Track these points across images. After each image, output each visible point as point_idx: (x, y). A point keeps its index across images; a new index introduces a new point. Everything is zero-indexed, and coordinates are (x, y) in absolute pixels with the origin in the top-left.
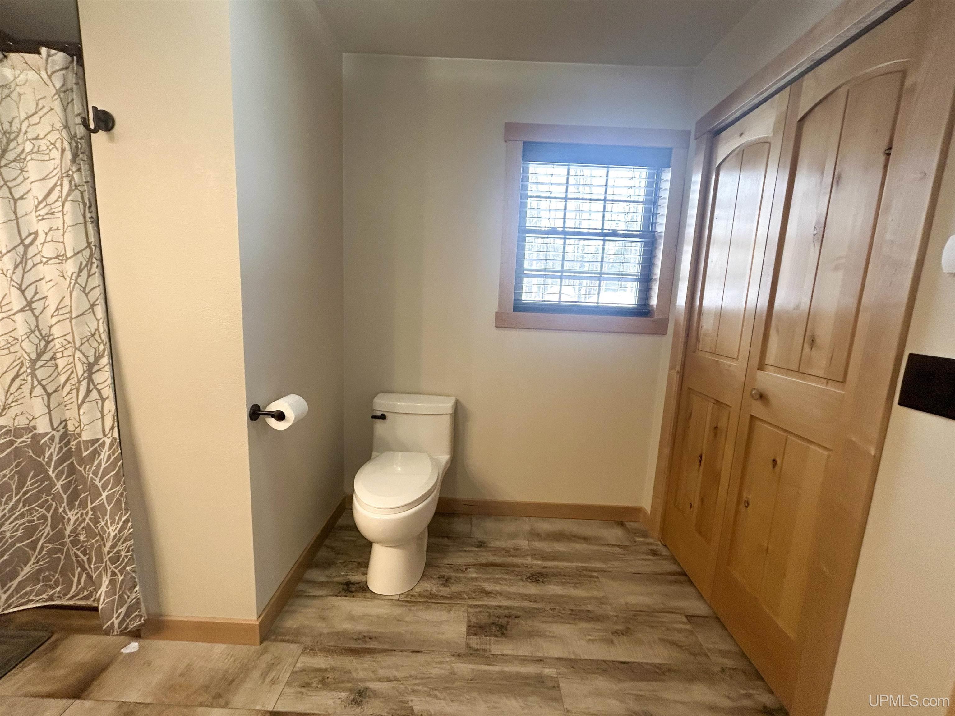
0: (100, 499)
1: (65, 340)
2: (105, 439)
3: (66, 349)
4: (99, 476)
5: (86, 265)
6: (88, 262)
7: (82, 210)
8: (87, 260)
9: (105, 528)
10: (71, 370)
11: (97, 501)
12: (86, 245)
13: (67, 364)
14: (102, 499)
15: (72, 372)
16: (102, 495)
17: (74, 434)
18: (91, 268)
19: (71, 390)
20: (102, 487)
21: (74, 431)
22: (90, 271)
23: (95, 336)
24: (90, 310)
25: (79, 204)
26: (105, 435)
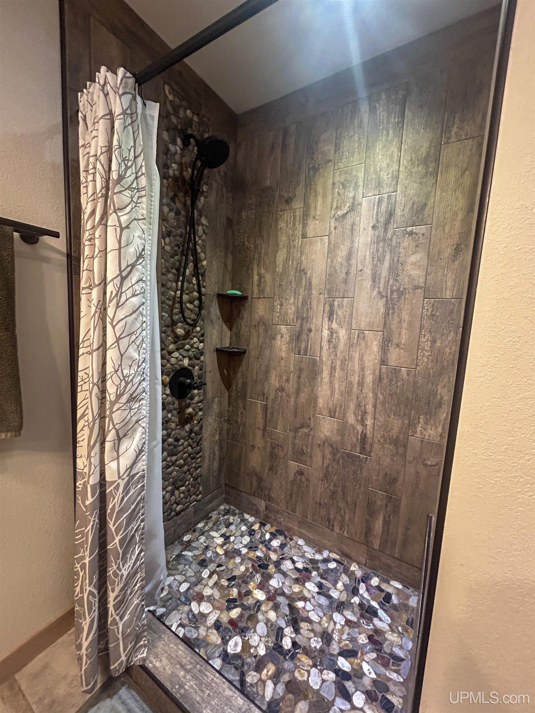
0: (113, 543)
1: (85, 373)
2: (120, 481)
3: (85, 383)
4: (113, 519)
5: (116, 295)
6: (118, 292)
7: (118, 237)
8: (117, 289)
9: (118, 571)
10: (86, 405)
11: (111, 545)
12: (119, 273)
13: (85, 399)
14: (116, 543)
15: (87, 408)
16: (115, 539)
17: (82, 472)
18: (120, 298)
19: (84, 426)
20: (115, 531)
21: (83, 470)
22: (119, 301)
23: (118, 373)
24: (116, 344)
25: (116, 229)
26: (119, 478)
